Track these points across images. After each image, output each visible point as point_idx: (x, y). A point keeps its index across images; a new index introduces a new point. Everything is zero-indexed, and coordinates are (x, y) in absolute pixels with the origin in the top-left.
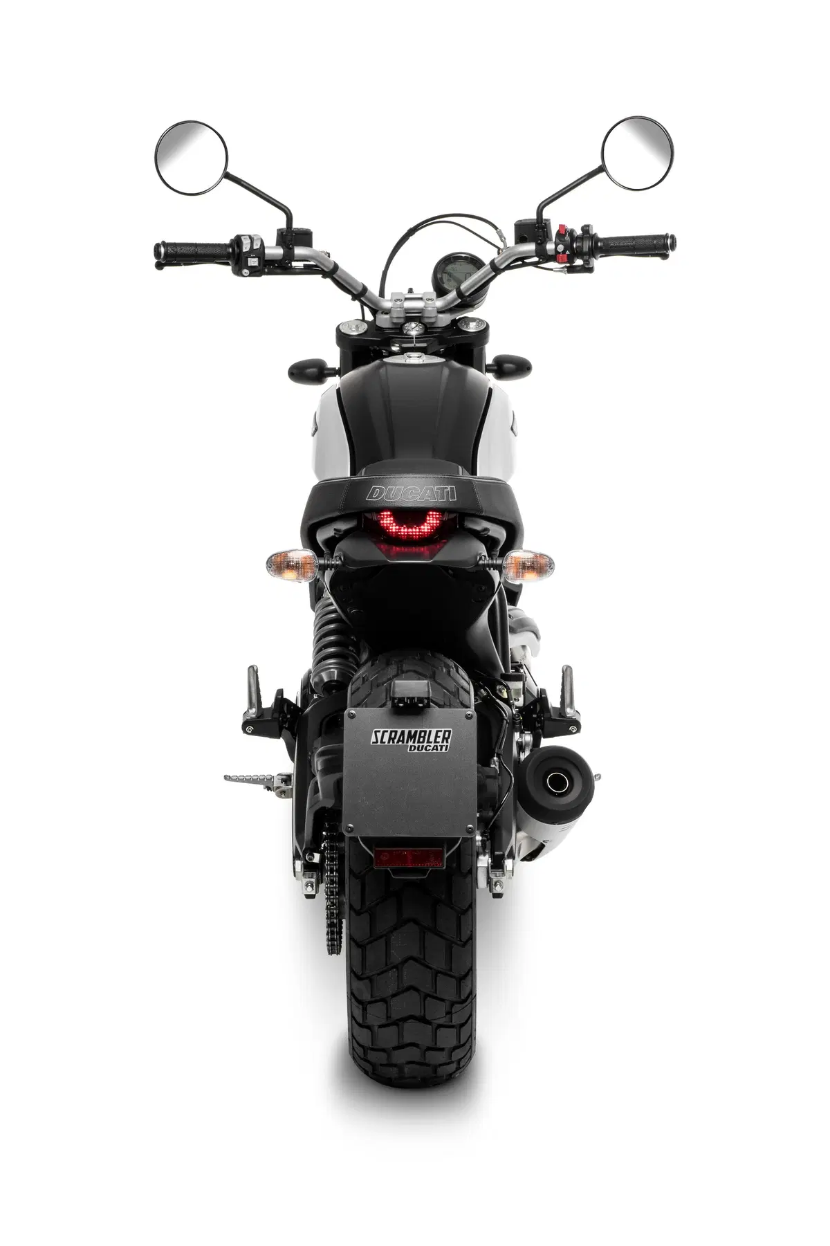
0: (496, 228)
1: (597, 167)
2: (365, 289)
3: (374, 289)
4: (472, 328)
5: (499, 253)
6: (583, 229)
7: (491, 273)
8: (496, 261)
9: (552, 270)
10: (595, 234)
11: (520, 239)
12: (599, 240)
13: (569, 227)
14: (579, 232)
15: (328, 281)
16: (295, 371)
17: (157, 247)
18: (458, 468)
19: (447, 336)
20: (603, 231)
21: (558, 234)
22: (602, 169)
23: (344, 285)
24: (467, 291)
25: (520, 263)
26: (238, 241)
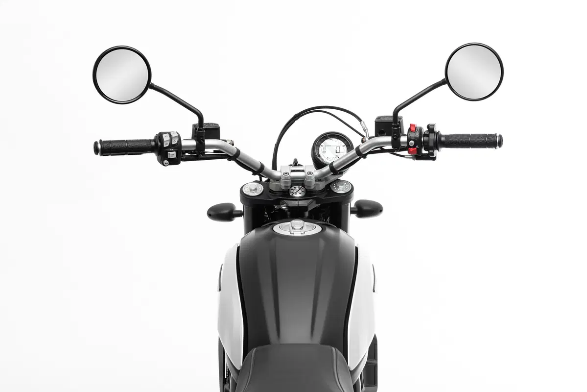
0: (360, 120)
1: (441, 80)
2: (262, 167)
3: (268, 166)
4: (341, 190)
5: (363, 142)
6: (428, 127)
7: (356, 156)
8: (360, 148)
9: (403, 156)
10: (439, 132)
11: (380, 132)
12: (441, 136)
13: (418, 125)
14: (425, 129)
15: (233, 162)
16: (212, 213)
17: (96, 143)
18: (332, 350)
19: (323, 197)
20: (445, 129)
21: (410, 130)
22: (446, 81)
23: (246, 165)
24: (339, 167)
25: (379, 149)
26: (160, 137)
